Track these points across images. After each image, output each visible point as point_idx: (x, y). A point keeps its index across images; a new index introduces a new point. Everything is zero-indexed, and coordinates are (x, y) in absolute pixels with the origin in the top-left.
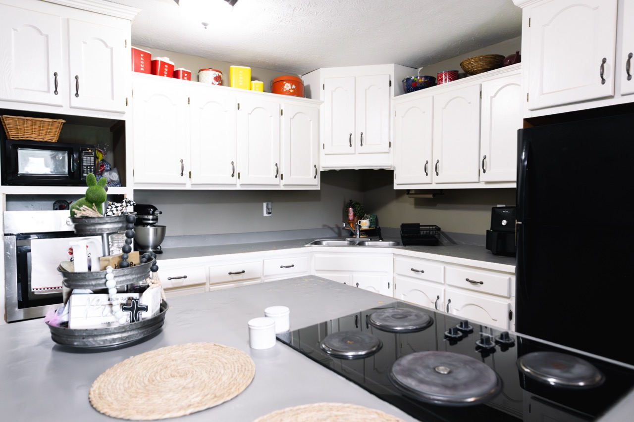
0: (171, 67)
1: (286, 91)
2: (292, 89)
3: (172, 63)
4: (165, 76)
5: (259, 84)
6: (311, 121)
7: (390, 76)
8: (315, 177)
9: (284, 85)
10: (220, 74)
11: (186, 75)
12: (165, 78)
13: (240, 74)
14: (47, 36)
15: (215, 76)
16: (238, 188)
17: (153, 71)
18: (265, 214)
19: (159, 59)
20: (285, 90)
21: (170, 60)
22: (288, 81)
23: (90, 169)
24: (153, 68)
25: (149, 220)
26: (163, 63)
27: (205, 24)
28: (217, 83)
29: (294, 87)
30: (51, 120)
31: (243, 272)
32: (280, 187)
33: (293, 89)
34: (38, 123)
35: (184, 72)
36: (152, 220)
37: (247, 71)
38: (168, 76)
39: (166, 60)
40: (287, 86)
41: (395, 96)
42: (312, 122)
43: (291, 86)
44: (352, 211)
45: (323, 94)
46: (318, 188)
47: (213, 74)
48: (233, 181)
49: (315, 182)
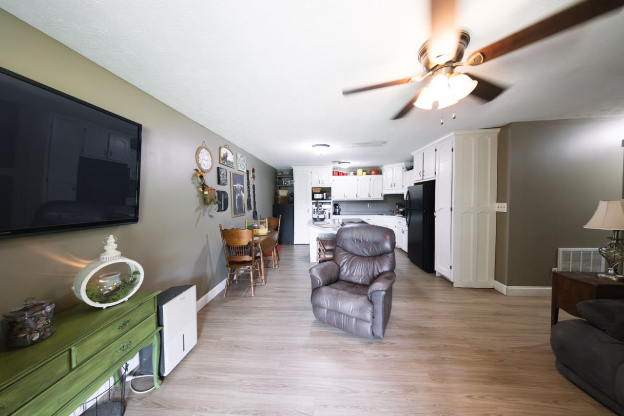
0: (343, 173)
1: (373, 174)
5: (365, 173)
7: (403, 166)
8: (381, 196)
10: (354, 172)
12: (342, 176)
13: (359, 172)
14: (318, 174)
17: (339, 175)
18: (368, 207)
19: (340, 172)
21: (342, 171)
24: (339, 174)
28: (353, 174)
35: (346, 174)
36: (338, 207)
37: (361, 170)
40: (373, 172)
41: (405, 172)
42: (380, 181)
44: (397, 206)
45: (384, 173)
46: (383, 199)
47: (352, 172)
48: (356, 198)
49: (381, 198)
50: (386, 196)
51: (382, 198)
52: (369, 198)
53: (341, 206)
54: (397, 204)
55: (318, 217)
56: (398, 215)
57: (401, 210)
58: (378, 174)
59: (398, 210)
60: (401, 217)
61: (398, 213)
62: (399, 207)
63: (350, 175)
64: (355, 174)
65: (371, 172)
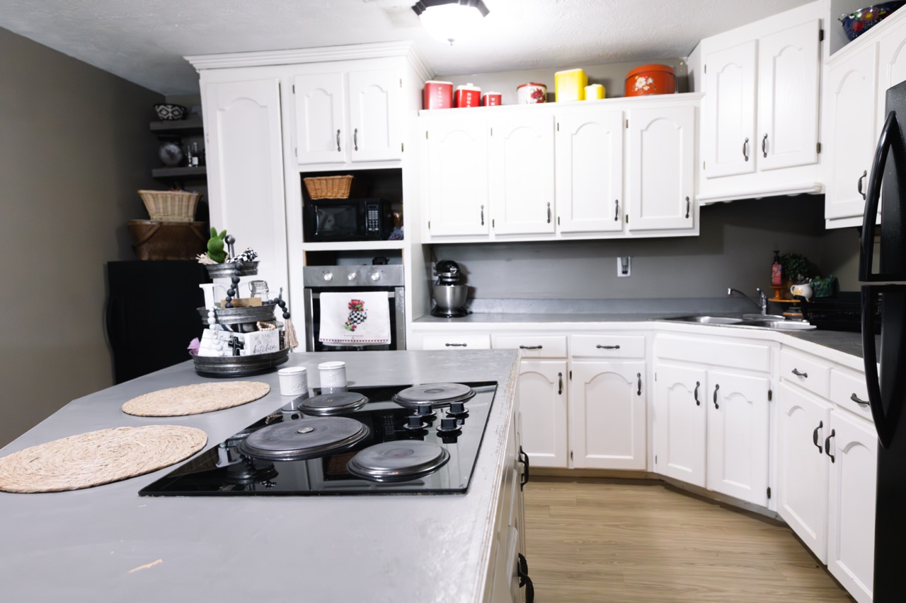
1: (639, 90)
2: (647, 85)
3: (477, 89)
4: (469, 106)
5: (595, 90)
6: (679, 128)
7: (821, 22)
8: (687, 216)
9: (636, 81)
10: (540, 88)
11: (493, 99)
12: (469, 109)
13: (567, 83)
14: (331, 95)
15: (532, 92)
16: (559, 237)
17: (455, 103)
18: (620, 274)
19: (461, 88)
20: (636, 89)
21: (475, 85)
22: (641, 75)
23: (375, 223)
24: (454, 100)
25: (448, 278)
26: (465, 92)
27: (451, 40)
28: (536, 100)
29: (650, 81)
30: (340, 177)
31: (540, 347)
32: (624, 234)
33: (650, 85)
34: (331, 182)
35: (491, 96)
36: (451, 278)
37: (575, 75)
38: (473, 105)
39: (470, 87)
40: (641, 83)
41: (831, 55)
42: (681, 130)
43: (646, 81)
44: (777, 270)
45: (704, 82)
46: (696, 233)
47: (530, 90)
48: (549, 228)
49: (688, 223)
50: (713, 214)
51: (689, 227)
52: (617, 225)
53: (480, 273)
54: (778, 259)
55: (237, 345)
56: (780, 322)
57: (802, 290)
58: (670, 91)
59: (785, 291)
60: (802, 335)
61: (783, 309)
62: (789, 278)
63: (516, 101)
64: (547, 97)
65: (630, 81)
